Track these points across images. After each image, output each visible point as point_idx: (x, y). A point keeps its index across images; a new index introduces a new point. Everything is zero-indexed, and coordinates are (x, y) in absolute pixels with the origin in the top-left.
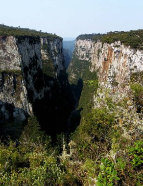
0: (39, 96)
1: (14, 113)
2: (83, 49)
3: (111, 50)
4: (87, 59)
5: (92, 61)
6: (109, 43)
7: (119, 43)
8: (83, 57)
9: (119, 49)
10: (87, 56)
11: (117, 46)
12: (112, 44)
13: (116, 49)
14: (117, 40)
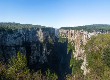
0: (48, 53)
1: (39, 60)
2: (63, 33)
3: (80, 33)
4: (65, 37)
5: (68, 38)
6: (79, 30)
7: (83, 30)
8: (63, 36)
9: (83, 32)
10: (65, 36)
11: (82, 31)
12: (80, 31)
13: (82, 32)
14: (82, 29)
